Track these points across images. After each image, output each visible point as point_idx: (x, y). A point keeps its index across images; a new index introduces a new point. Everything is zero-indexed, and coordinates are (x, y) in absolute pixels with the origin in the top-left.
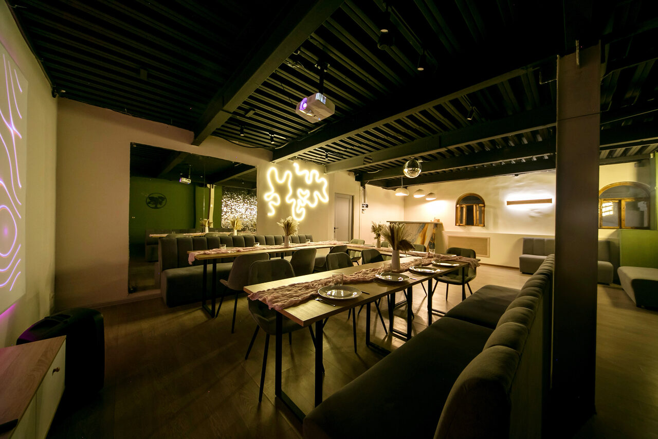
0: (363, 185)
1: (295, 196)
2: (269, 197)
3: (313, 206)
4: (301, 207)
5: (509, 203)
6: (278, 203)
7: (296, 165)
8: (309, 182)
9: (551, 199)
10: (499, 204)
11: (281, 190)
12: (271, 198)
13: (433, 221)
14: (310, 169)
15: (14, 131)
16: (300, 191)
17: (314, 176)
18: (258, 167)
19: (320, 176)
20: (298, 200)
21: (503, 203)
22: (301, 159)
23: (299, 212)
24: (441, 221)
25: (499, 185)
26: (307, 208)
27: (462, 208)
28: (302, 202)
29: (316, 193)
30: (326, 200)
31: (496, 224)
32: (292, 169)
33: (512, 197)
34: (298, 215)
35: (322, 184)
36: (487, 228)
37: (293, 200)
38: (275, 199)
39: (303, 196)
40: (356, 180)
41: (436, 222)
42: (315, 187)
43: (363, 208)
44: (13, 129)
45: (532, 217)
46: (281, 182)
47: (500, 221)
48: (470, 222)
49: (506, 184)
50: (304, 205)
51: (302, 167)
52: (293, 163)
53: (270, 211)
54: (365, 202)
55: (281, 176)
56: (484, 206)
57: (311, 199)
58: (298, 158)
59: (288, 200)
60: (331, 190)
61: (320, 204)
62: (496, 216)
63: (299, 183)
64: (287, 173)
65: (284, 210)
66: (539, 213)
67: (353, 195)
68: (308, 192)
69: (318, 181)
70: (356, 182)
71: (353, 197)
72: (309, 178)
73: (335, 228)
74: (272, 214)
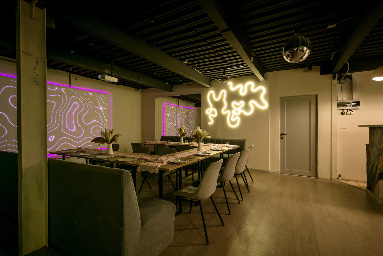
1: (229, 108)
2: (209, 112)
3: (248, 114)
4: (235, 116)
6: (216, 115)
7: (230, 84)
8: (243, 93)
11: (218, 105)
14: (243, 82)
15: (102, 109)
16: (234, 103)
17: (249, 87)
18: (201, 94)
19: (256, 86)
20: (233, 111)
22: (233, 77)
23: (233, 120)
26: (242, 116)
28: (237, 112)
29: (252, 103)
30: (265, 106)
32: (227, 88)
34: (234, 123)
35: (260, 92)
37: (228, 111)
38: (213, 113)
39: (237, 107)
40: (321, 74)
42: (250, 96)
44: (101, 108)
46: (217, 100)
50: (239, 114)
51: (235, 84)
52: (227, 83)
53: (209, 121)
55: (217, 95)
57: (247, 108)
59: (224, 112)
60: (270, 97)
61: (257, 111)
63: (233, 96)
64: (223, 92)
65: (221, 119)
67: (316, 93)
68: (242, 103)
69: (254, 90)
70: (323, 76)
71: (317, 96)
72: (243, 90)
73: (282, 134)
74: (211, 123)
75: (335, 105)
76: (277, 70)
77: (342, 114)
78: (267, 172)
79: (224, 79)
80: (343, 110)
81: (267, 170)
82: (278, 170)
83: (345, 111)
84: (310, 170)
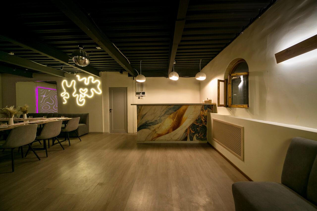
1: (78, 92)
2: (63, 95)
3: (91, 97)
4: (82, 98)
6: (68, 97)
7: (78, 76)
8: (87, 83)
11: (70, 90)
12: (64, 95)
14: (87, 75)
16: (81, 90)
17: (91, 80)
18: (57, 81)
19: (95, 79)
20: (81, 95)
22: (80, 72)
23: (81, 101)
26: (86, 98)
28: (83, 95)
29: (92, 90)
30: (100, 92)
32: (76, 79)
34: (81, 103)
35: (97, 84)
37: (77, 95)
38: (66, 95)
39: (83, 92)
42: (91, 86)
46: (69, 86)
50: (84, 97)
51: (81, 77)
52: (76, 75)
53: (64, 101)
55: (69, 83)
57: (89, 93)
59: (74, 95)
60: (103, 87)
61: (96, 95)
63: (80, 85)
64: (73, 82)
65: (72, 100)
67: (126, 87)
68: (86, 90)
69: (93, 82)
70: (129, 77)
71: (127, 88)
72: (87, 82)
73: (110, 110)
74: (65, 102)
75: (135, 94)
76: (107, 71)
77: (139, 98)
78: (102, 133)
79: (73, 72)
80: (139, 96)
81: (102, 132)
82: (108, 131)
83: (140, 97)
84: (125, 129)
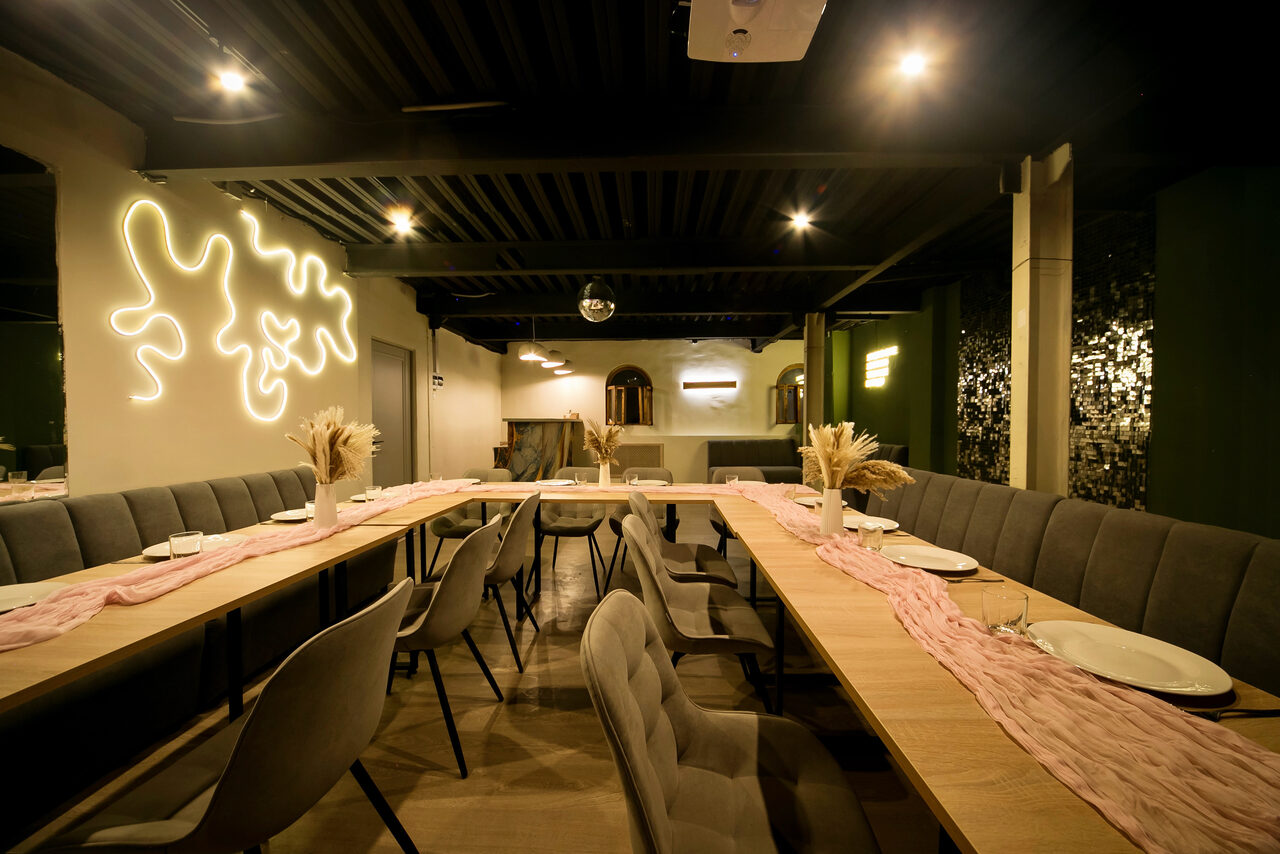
0: (434, 325)
1: (247, 331)
2: (130, 321)
3: (314, 372)
4: (272, 375)
5: (687, 386)
6: (179, 355)
7: (249, 218)
8: (298, 290)
9: (735, 383)
10: (672, 386)
12: (144, 326)
13: (568, 416)
14: (299, 247)
16: (266, 317)
19: (333, 279)
20: (266, 353)
21: (677, 385)
23: (267, 391)
24: (581, 418)
25: (671, 355)
26: (292, 375)
27: (619, 392)
28: (278, 357)
29: (321, 334)
30: (350, 357)
31: (668, 419)
32: (235, 232)
33: (689, 375)
34: (265, 404)
35: (338, 305)
36: (657, 429)
37: (244, 347)
38: (161, 335)
39: (280, 336)
40: (418, 310)
41: (574, 418)
42: (315, 309)
43: (435, 387)
45: (714, 408)
46: (187, 266)
47: (675, 416)
48: (632, 418)
49: (682, 354)
50: (283, 367)
51: (271, 234)
52: (239, 207)
54: (435, 371)
55: (188, 242)
56: (651, 390)
57: (306, 349)
58: (260, 195)
59: (221, 344)
60: (361, 329)
61: (333, 367)
62: (668, 408)
63: (259, 281)
64: (219, 243)
65: (205, 379)
66: (722, 402)
67: (412, 348)
68: (295, 325)
69: (326, 290)
70: (418, 314)
71: (412, 354)
72: (299, 278)
73: (375, 440)
74: (150, 395)
75: (431, 380)
